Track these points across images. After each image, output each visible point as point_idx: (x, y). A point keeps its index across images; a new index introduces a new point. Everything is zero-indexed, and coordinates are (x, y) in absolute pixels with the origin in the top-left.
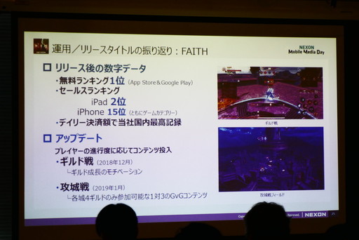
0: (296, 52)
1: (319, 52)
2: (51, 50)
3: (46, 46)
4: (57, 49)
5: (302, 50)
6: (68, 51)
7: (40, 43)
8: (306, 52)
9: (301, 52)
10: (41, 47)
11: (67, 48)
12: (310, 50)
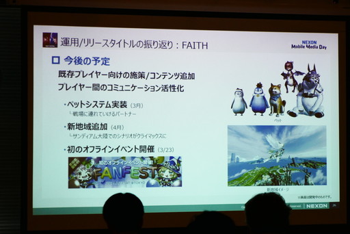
0: (299, 47)
1: (321, 47)
2: (59, 43)
3: (55, 40)
4: (66, 42)
5: (305, 45)
6: (76, 45)
7: (49, 37)
8: (309, 47)
9: (304, 47)
10: (50, 41)
11: (75, 42)
12: (313, 45)
